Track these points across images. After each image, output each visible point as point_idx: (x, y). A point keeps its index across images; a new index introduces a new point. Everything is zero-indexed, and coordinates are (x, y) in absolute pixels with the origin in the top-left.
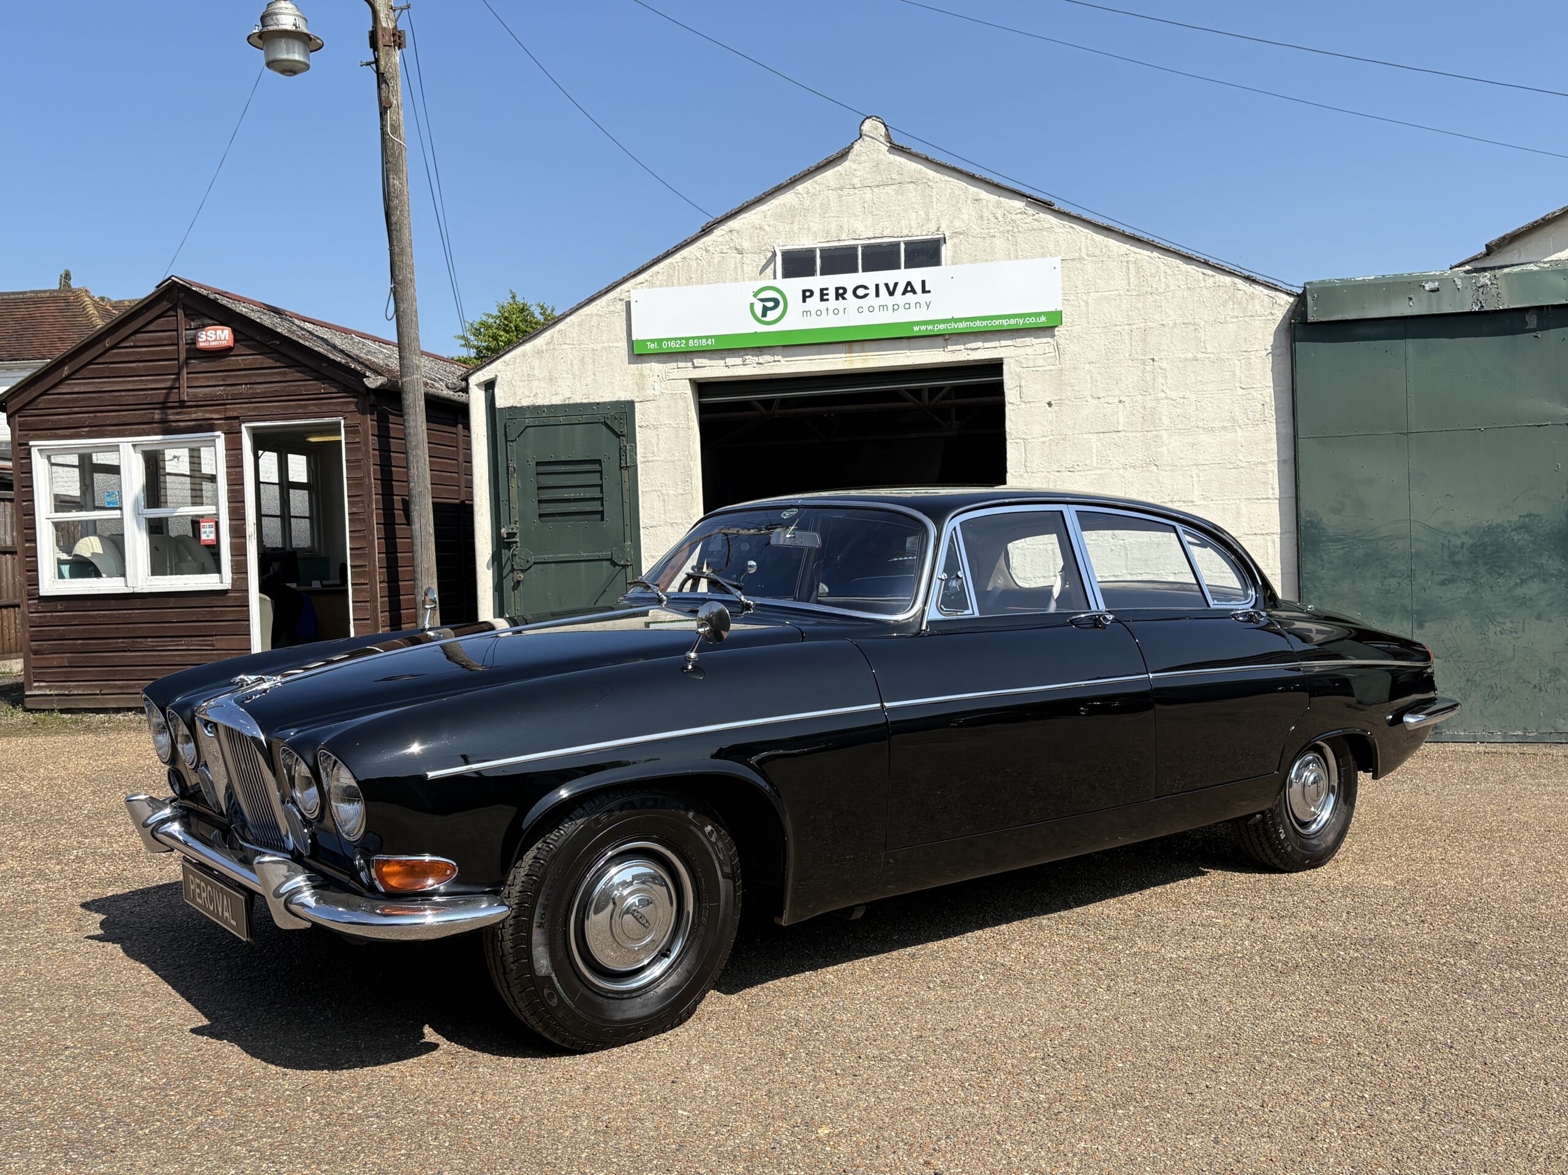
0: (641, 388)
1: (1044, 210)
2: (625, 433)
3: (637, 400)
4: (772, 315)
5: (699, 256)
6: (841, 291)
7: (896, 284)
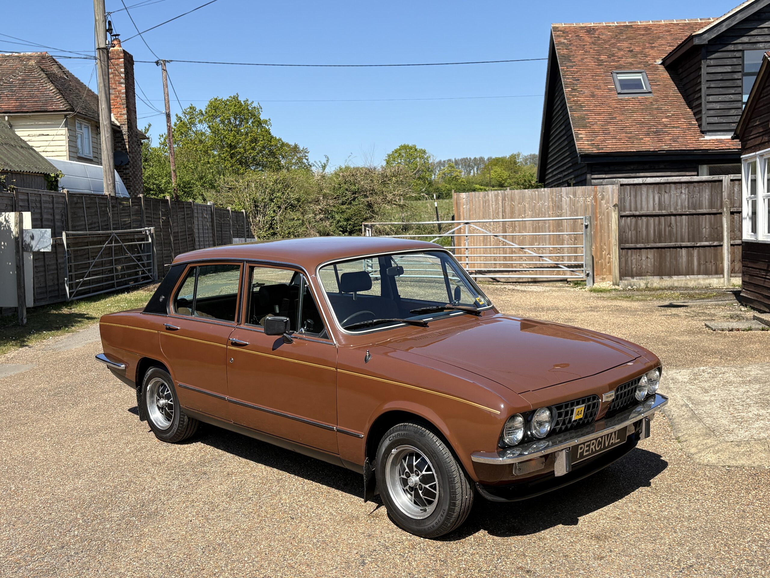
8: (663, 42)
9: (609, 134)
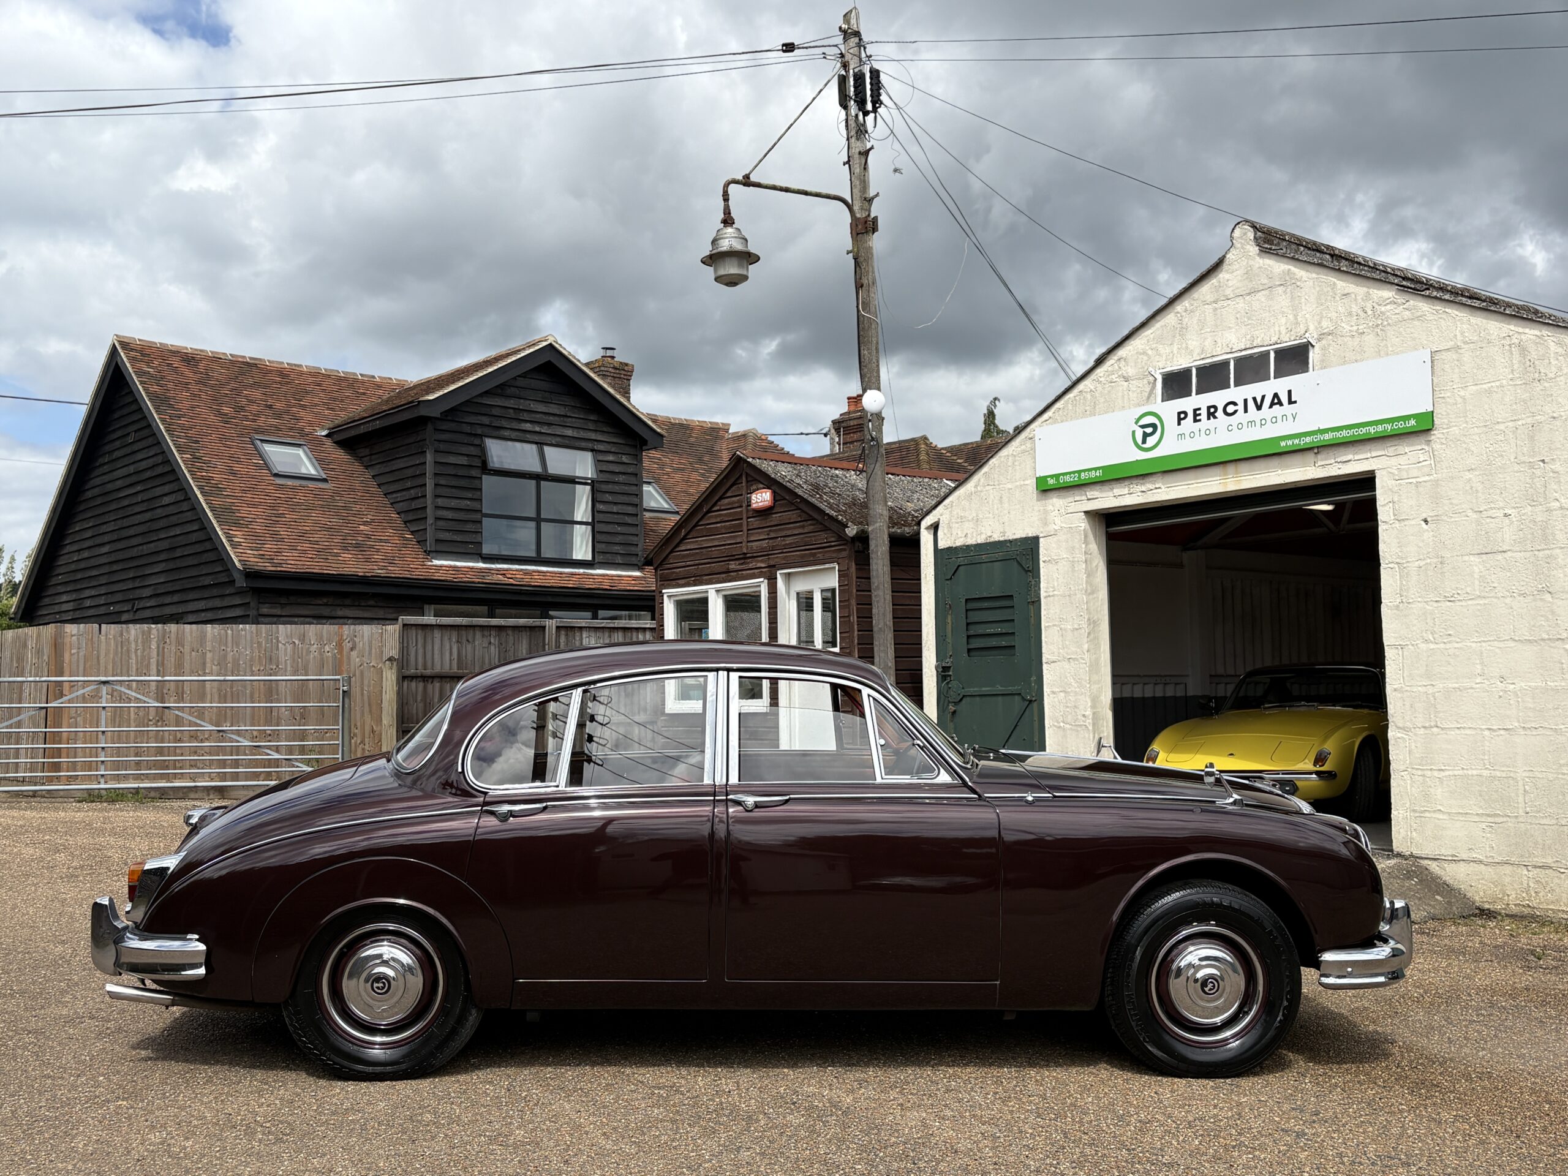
0: (1045, 523)
1: (1414, 297)
2: (1030, 569)
3: (1041, 535)
4: (1151, 441)
5: (1092, 388)
6: (1212, 410)
7: (1263, 397)
8: (316, 400)
9: (282, 540)
